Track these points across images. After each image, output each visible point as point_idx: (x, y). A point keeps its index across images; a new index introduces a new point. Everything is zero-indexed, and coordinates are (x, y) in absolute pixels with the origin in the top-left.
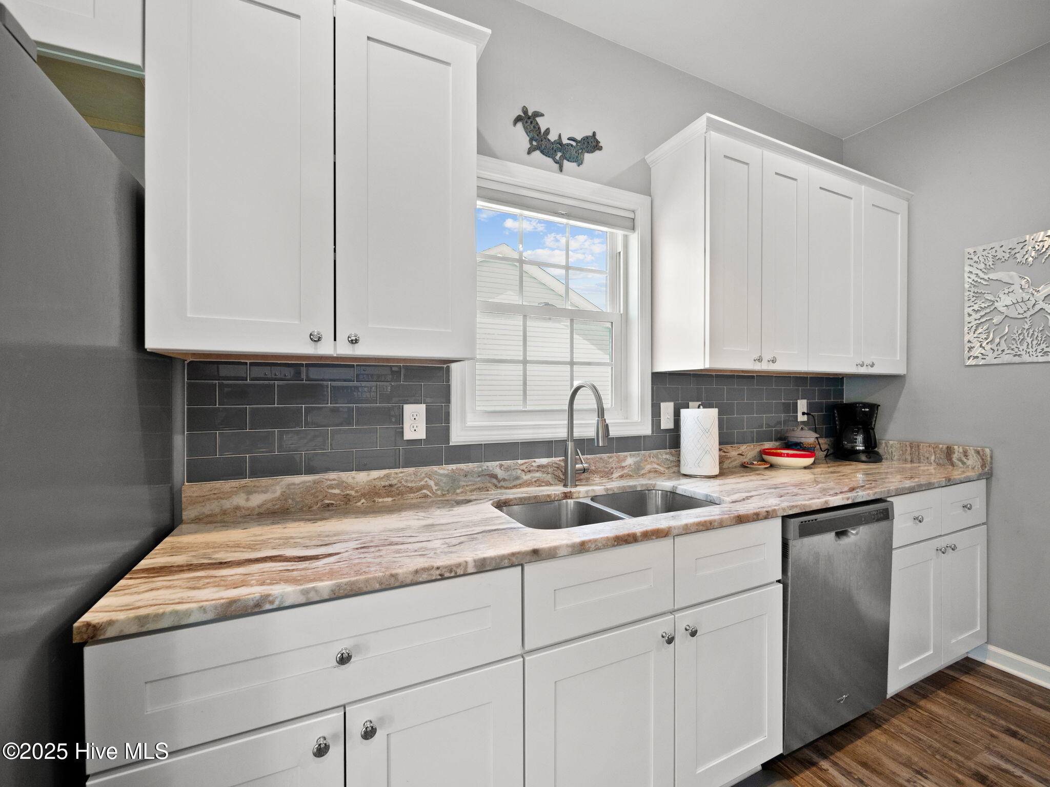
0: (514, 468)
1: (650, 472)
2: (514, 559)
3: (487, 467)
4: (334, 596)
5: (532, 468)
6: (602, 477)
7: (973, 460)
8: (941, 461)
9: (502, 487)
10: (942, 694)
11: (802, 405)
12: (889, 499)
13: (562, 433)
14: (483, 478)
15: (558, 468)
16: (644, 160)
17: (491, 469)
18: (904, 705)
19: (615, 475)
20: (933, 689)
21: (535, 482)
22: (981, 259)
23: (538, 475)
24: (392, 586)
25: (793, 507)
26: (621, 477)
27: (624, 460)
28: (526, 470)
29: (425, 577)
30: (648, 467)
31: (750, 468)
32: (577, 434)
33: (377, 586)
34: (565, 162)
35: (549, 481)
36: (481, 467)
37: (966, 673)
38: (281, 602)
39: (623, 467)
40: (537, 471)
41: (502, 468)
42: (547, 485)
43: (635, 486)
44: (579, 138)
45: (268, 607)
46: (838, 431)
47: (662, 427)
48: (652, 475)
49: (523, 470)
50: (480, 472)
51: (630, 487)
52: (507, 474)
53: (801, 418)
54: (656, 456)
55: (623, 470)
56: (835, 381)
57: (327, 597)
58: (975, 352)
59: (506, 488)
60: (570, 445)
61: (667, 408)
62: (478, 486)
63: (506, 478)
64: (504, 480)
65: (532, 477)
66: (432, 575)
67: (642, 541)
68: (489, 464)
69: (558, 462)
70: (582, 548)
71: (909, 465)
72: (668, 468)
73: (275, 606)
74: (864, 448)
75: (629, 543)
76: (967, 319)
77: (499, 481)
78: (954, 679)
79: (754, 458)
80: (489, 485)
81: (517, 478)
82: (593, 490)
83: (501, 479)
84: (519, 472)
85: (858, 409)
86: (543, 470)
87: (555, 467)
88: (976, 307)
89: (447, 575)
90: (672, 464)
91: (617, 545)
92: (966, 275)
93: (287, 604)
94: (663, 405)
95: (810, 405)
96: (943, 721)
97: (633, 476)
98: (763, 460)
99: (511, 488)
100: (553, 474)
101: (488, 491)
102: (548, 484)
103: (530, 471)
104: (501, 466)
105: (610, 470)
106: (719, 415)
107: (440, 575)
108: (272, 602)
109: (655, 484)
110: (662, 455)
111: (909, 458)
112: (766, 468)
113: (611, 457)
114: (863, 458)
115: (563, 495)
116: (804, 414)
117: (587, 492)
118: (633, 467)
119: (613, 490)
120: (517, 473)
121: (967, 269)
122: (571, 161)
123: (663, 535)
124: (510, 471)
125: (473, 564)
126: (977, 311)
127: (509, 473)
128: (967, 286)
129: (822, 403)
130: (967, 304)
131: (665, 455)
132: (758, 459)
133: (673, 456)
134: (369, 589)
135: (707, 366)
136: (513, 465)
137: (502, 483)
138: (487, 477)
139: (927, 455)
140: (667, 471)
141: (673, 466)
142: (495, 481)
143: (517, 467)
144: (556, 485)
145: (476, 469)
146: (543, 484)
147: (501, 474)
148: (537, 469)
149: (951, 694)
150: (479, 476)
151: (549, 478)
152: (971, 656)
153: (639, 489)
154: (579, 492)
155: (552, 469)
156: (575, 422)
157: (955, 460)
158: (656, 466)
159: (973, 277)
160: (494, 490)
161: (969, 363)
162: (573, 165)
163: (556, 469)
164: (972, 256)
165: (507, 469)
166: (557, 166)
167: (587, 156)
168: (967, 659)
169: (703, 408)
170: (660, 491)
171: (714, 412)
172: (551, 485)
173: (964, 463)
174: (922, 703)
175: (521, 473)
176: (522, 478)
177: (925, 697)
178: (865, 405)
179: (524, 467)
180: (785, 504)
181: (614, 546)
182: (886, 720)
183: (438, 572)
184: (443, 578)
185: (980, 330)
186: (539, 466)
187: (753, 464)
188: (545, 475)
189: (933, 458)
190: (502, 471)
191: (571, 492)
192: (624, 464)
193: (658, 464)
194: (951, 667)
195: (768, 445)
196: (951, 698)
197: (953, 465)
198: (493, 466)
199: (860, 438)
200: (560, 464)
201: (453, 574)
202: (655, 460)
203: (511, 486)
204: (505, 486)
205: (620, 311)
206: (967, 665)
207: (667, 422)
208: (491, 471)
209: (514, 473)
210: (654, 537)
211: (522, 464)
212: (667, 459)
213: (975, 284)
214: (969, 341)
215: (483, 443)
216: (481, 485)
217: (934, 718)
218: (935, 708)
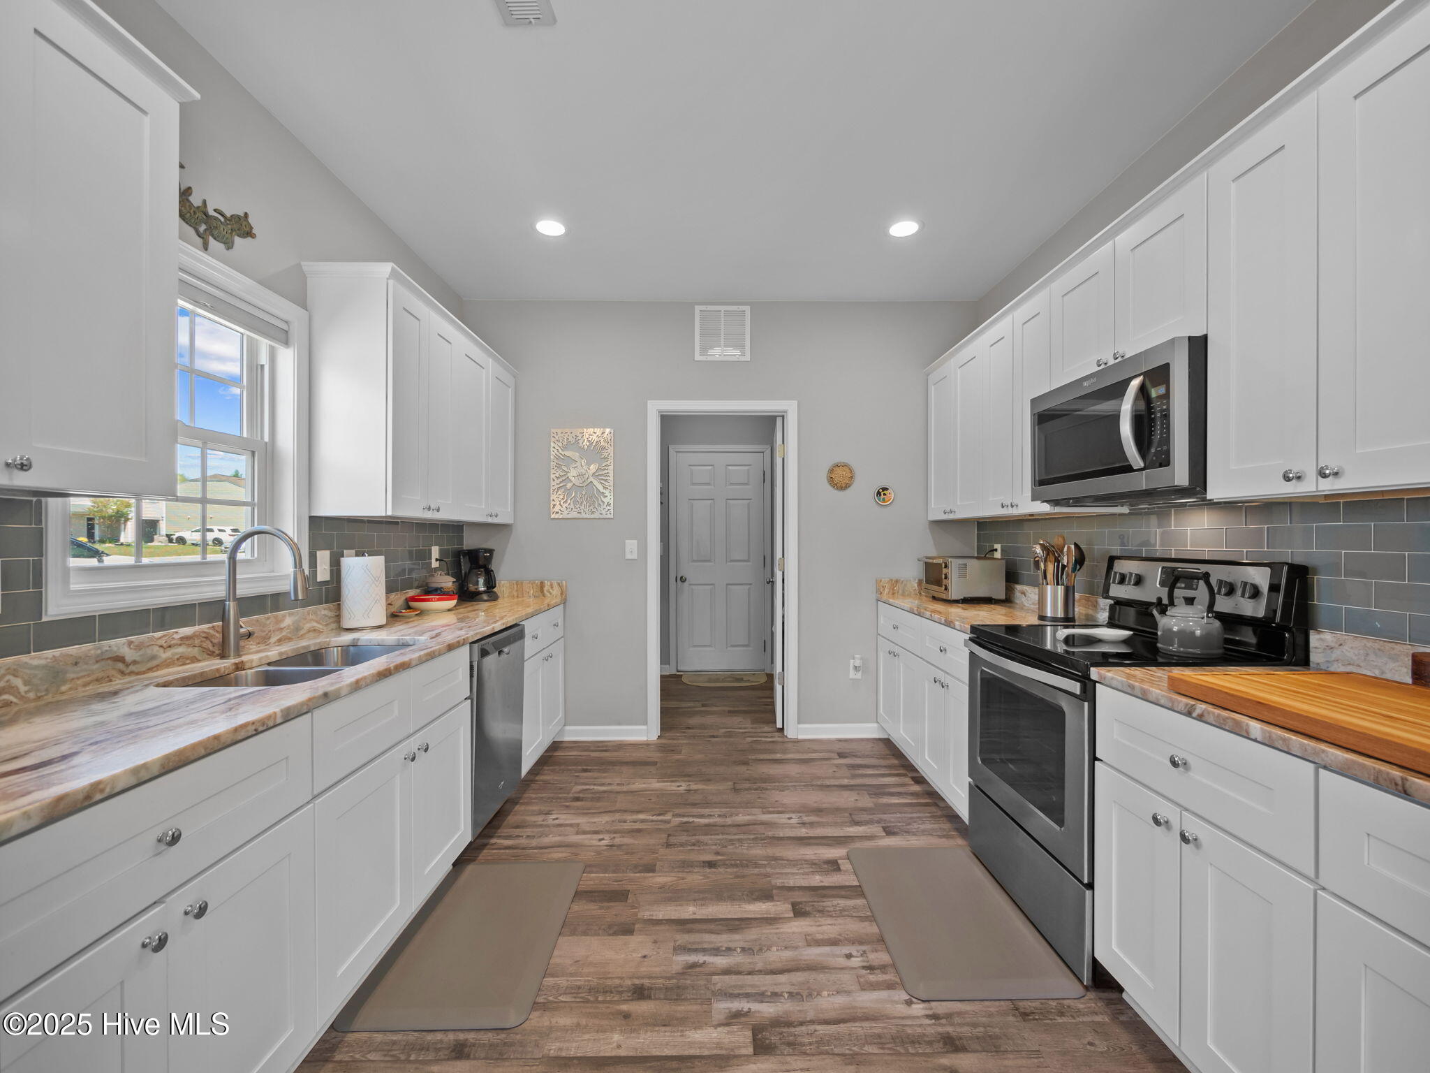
0: (148, 644)
1: (309, 631)
2: (310, 704)
3: (110, 647)
4: (163, 771)
5: (172, 642)
6: (259, 643)
7: (556, 591)
8: (537, 595)
9: (132, 673)
10: (546, 768)
11: (435, 552)
12: (521, 623)
13: (220, 592)
14: (103, 663)
15: (206, 638)
16: (299, 265)
17: (115, 649)
18: (528, 784)
19: (273, 640)
20: (540, 768)
21: (178, 659)
22: (560, 438)
23: (181, 650)
24: (216, 749)
25: (477, 634)
26: (280, 640)
27: (282, 620)
28: (165, 645)
29: (243, 734)
30: (308, 626)
31: (402, 616)
32: (243, 590)
33: (203, 752)
34: (211, 239)
35: (195, 657)
36: (99, 648)
37: (557, 750)
38: (113, 788)
39: (282, 629)
40: (180, 645)
41: (131, 646)
42: (193, 662)
43: (309, 646)
44: (228, 215)
45: (98, 797)
46: (463, 575)
47: (318, 580)
48: (311, 634)
49: (161, 646)
50: (98, 656)
51: (304, 647)
52: (138, 654)
53: (435, 564)
54: (315, 613)
55: (281, 632)
56: (456, 528)
57: (157, 773)
58: (557, 509)
59: (137, 674)
60: (232, 607)
61: (324, 557)
62: (94, 677)
63: (137, 659)
64: (135, 662)
65: (174, 654)
66: (248, 731)
67: (395, 673)
68: (112, 642)
69: (206, 630)
70: (357, 686)
71: (516, 600)
72: (327, 625)
73: (105, 795)
74: (485, 589)
75: (386, 677)
76: (553, 483)
77: (128, 666)
78: (551, 757)
79: (401, 607)
80: (113, 672)
81: (153, 657)
82: (267, 656)
83: (130, 662)
84: (156, 648)
85: (481, 554)
86: (187, 643)
87: (203, 637)
88: (557, 475)
89: (260, 729)
90: (331, 620)
91: (380, 680)
92: (552, 449)
93: (117, 790)
94: (319, 554)
95: (441, 551)
96: (552, 782)
97: (292, 639)
98: (409, 608)
99: (144, 673)
100: (201, 646)
101: (111, 681)
102: (194, 660)
103: (170, 647)
104: (130, 643)
105: (267, 634)
106: (386, 562)
107: (256, 730)
108: (102, 791)
109: (330, 641)
110: (321, 611)
111: (515, 594)
112: (416, 615)
113: (268, 618)
114: (485, 597)
115: (234, 667)
116: (437, 560)
117: (260, 659)
118: (292, 627)
119: (287, 654)
120: (153, 650)
121: (552, 444)
122: (218, 241)
123: (406, 667)
124: (143, 650)
125: (281, 714)
126: (557, 478)
127: (141, 652)
128: (552, 457)
129: (448, 550)
130: (553, 471)
131: (324, 610)
132: (406, 607)
133: (330, 610)
134: (196, 756)
135: (389, 513)
136: (147, 640)
137: (132, 668)
138: (109, 661)
139: (528, 590)
140: (325, 628)
141: (332, 623)
142: (120, 666)
143: (153, 643)
144: (204, 660)
145: (92, 652)
146: (188, 662)
147: (129, 654)
148: (179, 642)
149: (551, 766)
150: (97, 662)
151: (195, 652)
152: (556, 740)
153: (312, 649)
154: (252, 661)
155: (199, 640)
156: (238, 577)
157: (545, 592)
158: (315, 624)
159: (556, 451)
160: (120, 679)
161: (553, 516)
162: (221, 246)
163: (204, 639)
164: (555, 435)
165: (139, 647)
166: (199, 241)
167: (238, 241)
168: (554, 742)
169: (369, 556)
170: (335, 649)
171: (381, 559)
172: (198, 661)
173: (551, 594)
174: (537, 778)
175: (158, 651)
176: (160, 657)
177: (537, 774)
178: (487, 550)
179: (162, 642)
180: (471, 633)
181: (377, 681)
182: (520, 798)
183: (253, 728)
184: (257, 733)
185: (559, 493)
186: (182, 639)
187: (401, 612)
188: (190, 650)
189: (532, 592)
190: (132, 651)
191: (242, 662)
192: (282, 625)
193: (317, 622)
194: (547, 751)
195: (412, 593)
196: (551, 768)
197: (544, 596)
198: (119, 645)
199: (481, 581)
200: (209, 633)
201: (265, 728)
202: (314, 617)
203: (144, 669)
204: (136, 671)
205: (262, 437)
206: (555, 746)
207: (323, 574)
208: (115, 652)
209: (149, 652)
210: (401, 670)
211: (160, 638)
212: (325, 615)
213: (557, 457)
214: (553, 500)
215: (97, 614)
216: (101, 675)
217: (546, 782)
218: (545, 778)
